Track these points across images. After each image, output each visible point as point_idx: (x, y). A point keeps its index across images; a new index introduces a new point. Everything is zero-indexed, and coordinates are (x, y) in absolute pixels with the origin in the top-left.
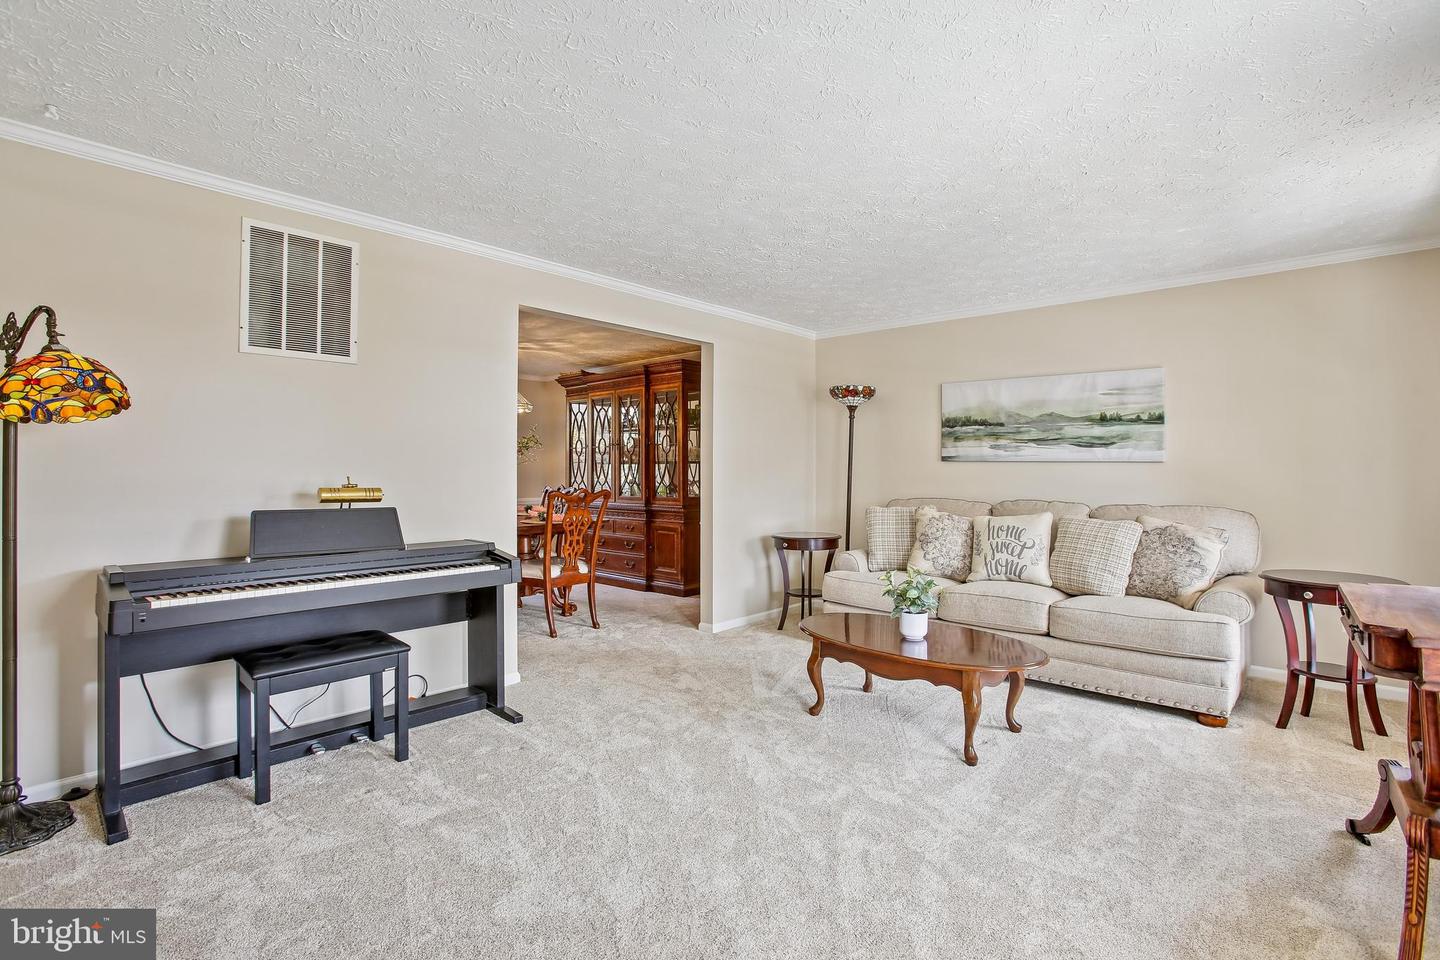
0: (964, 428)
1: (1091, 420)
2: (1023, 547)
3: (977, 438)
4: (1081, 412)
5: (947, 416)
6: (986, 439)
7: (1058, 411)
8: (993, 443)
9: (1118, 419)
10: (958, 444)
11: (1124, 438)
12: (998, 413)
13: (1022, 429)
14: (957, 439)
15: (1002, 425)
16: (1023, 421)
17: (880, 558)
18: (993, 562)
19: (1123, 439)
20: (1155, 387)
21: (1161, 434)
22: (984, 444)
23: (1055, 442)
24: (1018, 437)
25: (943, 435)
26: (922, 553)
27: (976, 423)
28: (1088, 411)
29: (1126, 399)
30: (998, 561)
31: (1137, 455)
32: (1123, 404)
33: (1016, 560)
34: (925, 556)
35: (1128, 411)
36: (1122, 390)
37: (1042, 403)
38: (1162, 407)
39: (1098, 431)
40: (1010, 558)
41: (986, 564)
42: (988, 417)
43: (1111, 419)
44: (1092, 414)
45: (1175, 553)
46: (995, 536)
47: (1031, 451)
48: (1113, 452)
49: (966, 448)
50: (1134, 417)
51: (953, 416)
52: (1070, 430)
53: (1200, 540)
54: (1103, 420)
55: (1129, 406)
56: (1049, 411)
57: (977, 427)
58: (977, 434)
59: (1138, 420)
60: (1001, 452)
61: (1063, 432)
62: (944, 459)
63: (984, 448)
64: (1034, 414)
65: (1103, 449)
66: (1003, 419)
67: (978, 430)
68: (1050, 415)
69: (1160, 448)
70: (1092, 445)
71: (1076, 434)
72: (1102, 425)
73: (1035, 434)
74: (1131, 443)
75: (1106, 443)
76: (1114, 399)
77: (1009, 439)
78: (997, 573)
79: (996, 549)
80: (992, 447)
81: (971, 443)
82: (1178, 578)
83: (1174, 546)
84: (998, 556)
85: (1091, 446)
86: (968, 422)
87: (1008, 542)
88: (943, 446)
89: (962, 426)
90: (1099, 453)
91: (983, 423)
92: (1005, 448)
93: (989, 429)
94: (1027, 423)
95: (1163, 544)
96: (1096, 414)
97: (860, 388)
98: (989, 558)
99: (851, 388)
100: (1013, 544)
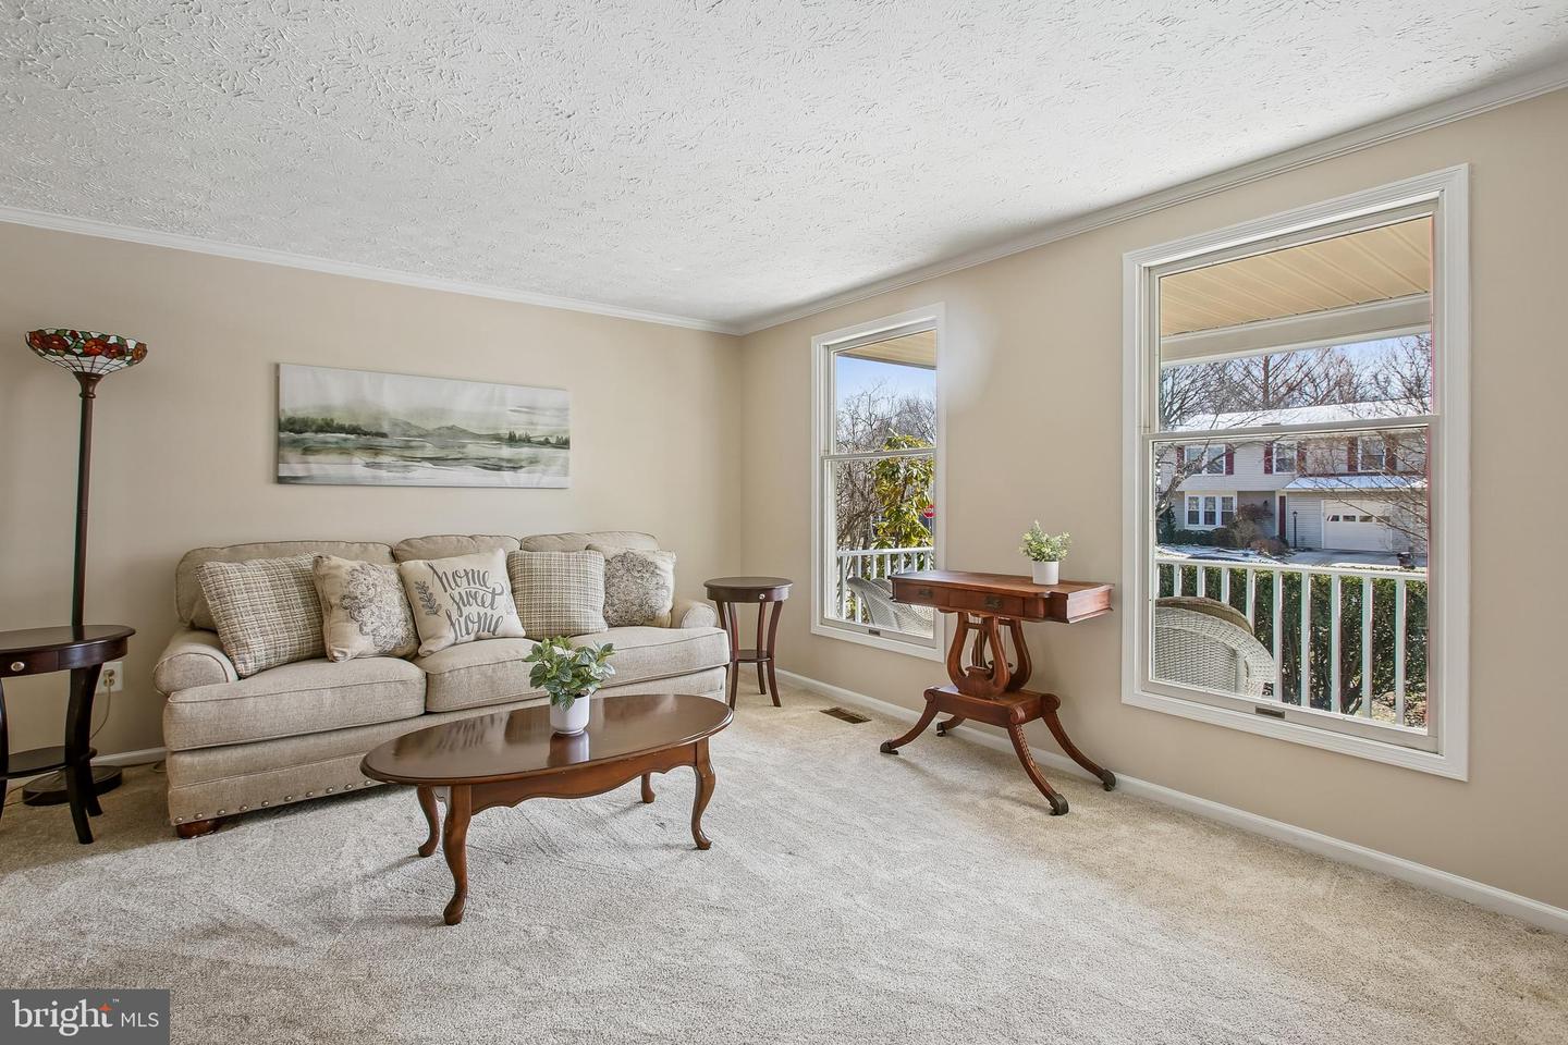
0: (321, 436)
1: (497, 438)
2: (494, 594)
3: (343, 450)
4: (488, 428)
5: (290, 414)
6: (359, 453)
7: (462, 425)
8: (369, 460)
9: (527, 441)
10: (311, 458)
11: (533, 461)
12: (376, 419)
13: (413, 444)
14: (307, 451)
15: (384, 435)
16: (414, 432)
17: (258, 649)
18: (462, 620)
19: (531, 462)
20: (563, 411)
21: (567, 459)
22: (356, 460)
23: (455, 463)
24: (407, 453)
25: (280, 444)
26: (355, 626)
27: (341, 429)
28: (495, 429)
29: (535, 419)
30: (467, 617)
31: (546, 480)
32: (532, 424)
33: (489, 612)
34: (361, 630)
35: (538, 433)
36: (531, 409)
37: (442, 413)
38: (566, 432)
39: (506, 452)
40: (482, 611)
41: (452, 624)
42: (362, 422)
43: (520, 440)
44: (500, 432)
45: (642, 578)
46: (453, 585)
47: (423, 473)
48: (522, 477)
49: (322, 465)
50: (542, 439)
51: (300, 414)
52: (473, 449)
53: (659, 563)
54: (512, 440)
55: (539, 427)
56: (450, 424)
57: (343, 435)
58: (344, 445)
59: (546, 443)
60: (383, 473)
61: (465, 450)
62: (281, 480)
63: (358, 466)
64: (431, 425)
65: (511, 473)
66: (386, 428)
67: (345, 440)
68: (450, 428)
69: (566, 475)
70: (499, 468)
71: (481, 455)
72: (511, 446)
73: (430, 451)
74: (540, 467)
75: (515, 466)
76: (523, 418)
77: (394, 455)
78: (468, 633)
79: (461, 603)
80: (368, 465)
81: (334, 457)
82: (653, 602)
83: (639, 571)
84: (466, 611)
85: (499, 470)
86: (327, 427)
87: (474, 591)
88: (279, 459)
89: (316, 432)
90: (507, 477)
91: (354, 430)
92: (389, 468)
93: (363, 440)
94: (420, 436)
95: (628, 570)
96: (504, 432)
97: (131, 345)
98: (455, 616)
99: (113, 340)
100: (481, 593)
